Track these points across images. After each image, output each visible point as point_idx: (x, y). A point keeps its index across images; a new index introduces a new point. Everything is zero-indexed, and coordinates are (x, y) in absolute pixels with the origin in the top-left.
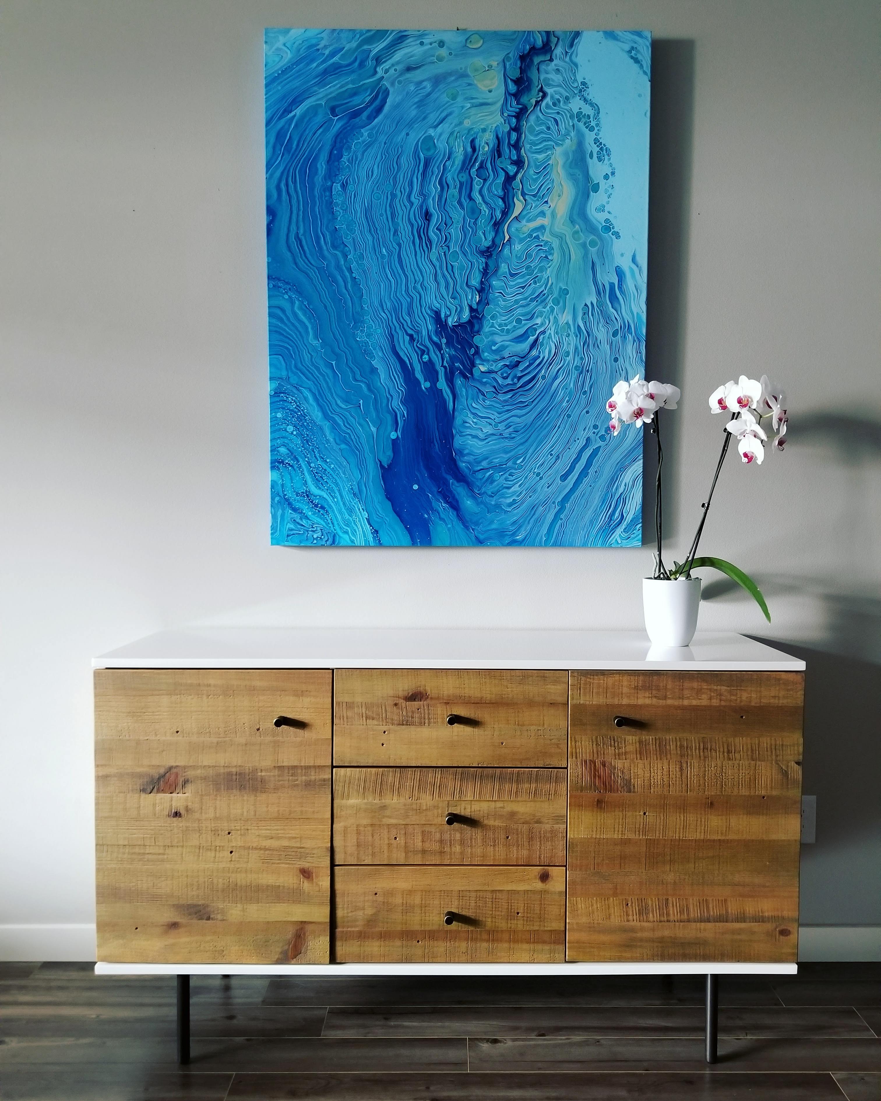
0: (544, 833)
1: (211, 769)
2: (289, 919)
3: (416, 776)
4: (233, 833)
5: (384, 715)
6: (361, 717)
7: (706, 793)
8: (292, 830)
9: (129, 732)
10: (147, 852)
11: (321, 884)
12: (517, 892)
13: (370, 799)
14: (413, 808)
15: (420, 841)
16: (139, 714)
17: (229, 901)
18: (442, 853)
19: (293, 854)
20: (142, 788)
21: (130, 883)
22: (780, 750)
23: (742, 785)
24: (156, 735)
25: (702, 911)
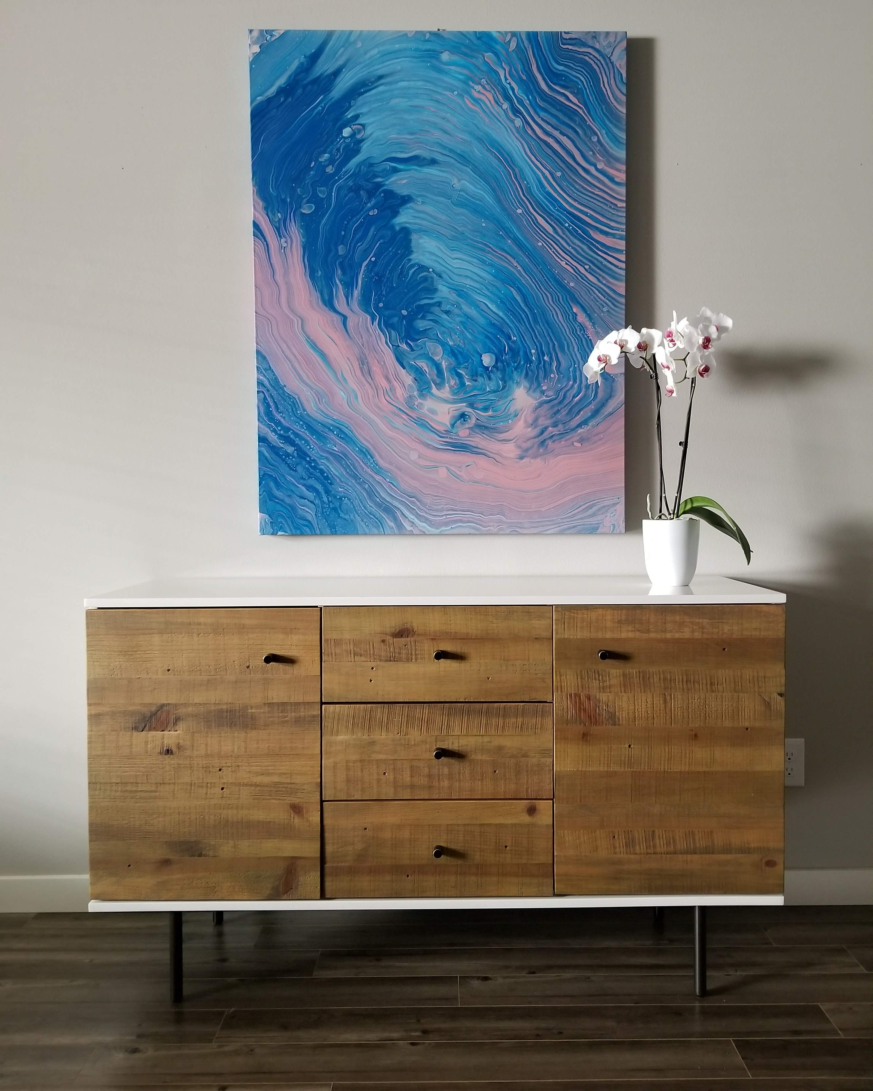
0: (531, 767)
1: (202, 706)
2: (280, 854)
3: (404, 711)
4: (224, 769)
5: (372, 652)
6: (349, 654)
7: (690, 725)
8: (284, 766)
9: (121, 671)
10: (139, 790)
11: (311, 819)
12: (506, 825)
13: (360, 734)
14: (401, 743)
15: (408, 776)
16: (130, 653)
17: (221, 837)
18: (430, 787)
19: (284, 789)
20: (134, 726)
21: (123, 821)
22: (762, 683)
23: (726, 716)
24: (148, 674)
25: (688, 843)
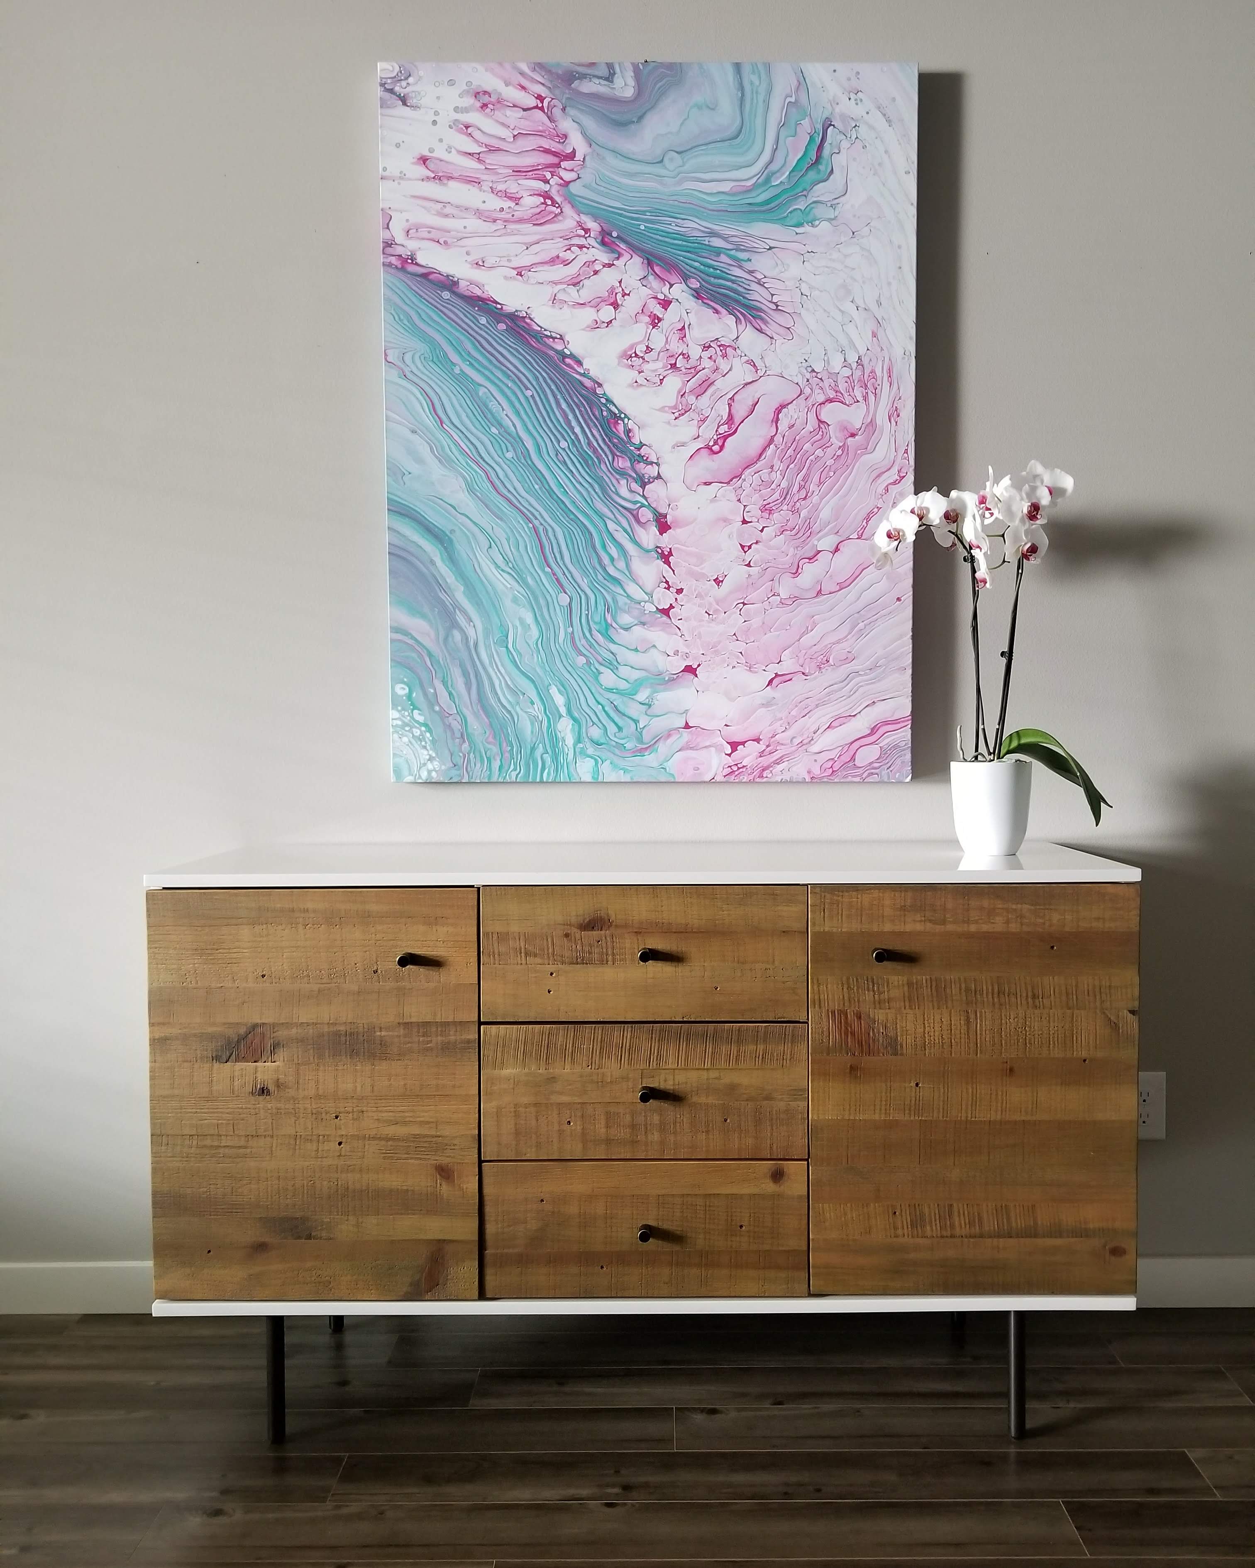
0: (776, 1114)
1: (311, 1027)
2: (421, 1236)
3: (596, 1035)
4: (342, 1116)
5: (550, 950)
6: (518, 953)
7: (1003, 1055)
8: (426, 1112)
9: (196, 977)
10: (222, 1145)
11: (465, 1187)
12: (741, 1196)
13: (533, 1067)
14: (592, 1080)
15: (603, 1126)
16: (209, 951)
17: (338, 1212)
18: (634, 1142)
19: (426, 1145)
20: (214, 1055)
21: (200, 1188)
22: (1106, 994)
23: (1054, 1043)
24: (234, 981)
25: (1000, 1222)
